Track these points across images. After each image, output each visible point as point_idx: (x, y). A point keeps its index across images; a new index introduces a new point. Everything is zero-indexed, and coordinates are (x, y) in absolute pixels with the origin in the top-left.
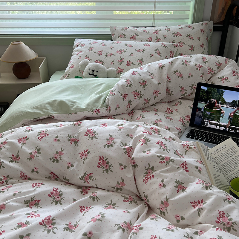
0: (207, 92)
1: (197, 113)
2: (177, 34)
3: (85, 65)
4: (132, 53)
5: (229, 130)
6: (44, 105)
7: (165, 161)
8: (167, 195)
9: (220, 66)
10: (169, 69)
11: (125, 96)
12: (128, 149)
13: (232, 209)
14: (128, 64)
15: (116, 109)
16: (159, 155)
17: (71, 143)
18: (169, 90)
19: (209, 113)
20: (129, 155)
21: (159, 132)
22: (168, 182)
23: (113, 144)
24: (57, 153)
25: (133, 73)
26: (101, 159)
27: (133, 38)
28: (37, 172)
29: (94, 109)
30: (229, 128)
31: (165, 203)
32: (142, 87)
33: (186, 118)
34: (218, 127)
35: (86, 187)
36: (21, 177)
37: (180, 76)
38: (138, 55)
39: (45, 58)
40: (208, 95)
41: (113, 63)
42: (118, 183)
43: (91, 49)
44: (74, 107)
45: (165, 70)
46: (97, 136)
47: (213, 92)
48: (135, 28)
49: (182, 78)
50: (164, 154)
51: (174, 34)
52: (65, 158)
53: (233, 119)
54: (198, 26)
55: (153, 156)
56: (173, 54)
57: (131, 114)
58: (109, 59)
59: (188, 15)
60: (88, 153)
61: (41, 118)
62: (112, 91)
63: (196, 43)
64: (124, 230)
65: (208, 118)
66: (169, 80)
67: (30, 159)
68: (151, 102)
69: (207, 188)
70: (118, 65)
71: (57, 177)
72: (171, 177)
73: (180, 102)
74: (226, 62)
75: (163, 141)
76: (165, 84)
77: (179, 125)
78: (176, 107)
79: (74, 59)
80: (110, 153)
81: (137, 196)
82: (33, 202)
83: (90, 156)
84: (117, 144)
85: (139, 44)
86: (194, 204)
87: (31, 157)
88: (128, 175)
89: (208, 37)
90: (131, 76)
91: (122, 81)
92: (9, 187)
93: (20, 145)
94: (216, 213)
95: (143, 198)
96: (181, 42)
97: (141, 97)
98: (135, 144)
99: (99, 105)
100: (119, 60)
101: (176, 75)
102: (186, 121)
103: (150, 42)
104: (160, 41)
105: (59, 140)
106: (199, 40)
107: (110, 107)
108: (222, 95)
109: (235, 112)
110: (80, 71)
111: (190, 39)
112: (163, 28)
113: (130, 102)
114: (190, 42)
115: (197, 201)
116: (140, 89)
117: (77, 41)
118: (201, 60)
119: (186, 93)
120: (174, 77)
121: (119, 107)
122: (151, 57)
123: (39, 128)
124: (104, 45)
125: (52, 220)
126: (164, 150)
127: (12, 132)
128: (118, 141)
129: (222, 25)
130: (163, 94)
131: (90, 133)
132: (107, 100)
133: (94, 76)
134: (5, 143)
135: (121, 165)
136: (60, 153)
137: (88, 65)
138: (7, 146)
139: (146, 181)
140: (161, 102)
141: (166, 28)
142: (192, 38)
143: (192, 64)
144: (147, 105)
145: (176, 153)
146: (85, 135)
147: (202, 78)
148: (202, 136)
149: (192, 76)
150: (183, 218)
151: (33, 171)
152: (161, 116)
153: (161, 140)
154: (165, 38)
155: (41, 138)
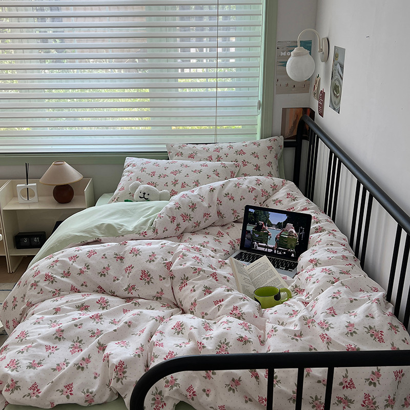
0: (255, 214)
1: (247, 235)
2: (241, 152)
3: (136, 187)
4: (187, 174)
5: (276, 252)
6: (92, 228)
7: (196, 271)
8: (196, 297)
9: (275, 188)
10: (220, 192)
11: (173, 219)
12: (168, 263)
13: (244, 305)
14: (183, 186)
15: (164, 231)
16: (193, 267)
17: (117, 260)
18: (221, 213)
19: (257, 236)
20: (168, 268)
21: (201, 250)
22: (198, 288)
23: (154, 259)
24: (104, 268)
25: (183, 196)
26: (143, 272)
27: (191, 156)
28: (86, 286)
29: (141, 232)
30: (277, 250)
31: (194, 304)
32: (191, 210)
33: (237, 241)
34: (266, 249)
35: (129, 298)
36: (71, 290)
37: (232, 198)
38: (194, 177)
39: (91, 179)
40: (255, 218)
41: (166, 185)
42: (158, 293)
43: (143, 170)
44: (121, 230)
45: (216, 193)
46: (140, 253)
47: (260, 214)
48: (194, 145)
49: (234, 200)
50: (198, 266)
51: (237, 152)
52: (112, 273)
53: (280, 241)
54: (266, 142)
55: (188, 268)
56: (234, 175)
57: (180, 238)
58: (163, 181)
59: (256, 129)
60: (132, 268)
61: (89, 241)
62: (161, 214)
63: (261, 162)
64: (157, 320)
65: (256, 240)
66: (220, 203)
67: (80, 274)
68: (202, 225)
69: (228, 291)
70: (171, 187)
71: (104, 291)
72: (200, 284)
73: (233, 226)
74: (283, 185)
75: (200, 257)
76: (215, 207)
77: (228, 248)
78: (227, 231)
79: (124, 180)
80: (152, 267)
81: (175, 304)
82: (83, 307)
83: (133, 271)
84: (158, 259)
85: (195, 164)
86: (216, 303)
87: (81, 272)
88: (167, 284)
89: (277, 154)
90: (180, 199)
91: (170, 204)
92: (61, 298)
93: (71, 262)
94: (231, 307)
95: (179, 304)
96: (244, 161)
97: (190, 220)
98: (174, 260)
99: (146, 228)
100: (174, 181)
101: (227, 198)
102: (236, 245)
103: (210, 161)
104: (221, 159)
105: (106, 258)
106: (265, 158)
107: (157, 230)
108: (268, 217)
109: (280, 234)
110: (130, 194)
111: (255, 157)
112: (225, 145)
113: (178, 225)
114: (255, 161)
115: (218, 300)
116: (190, 212)
117: (129, 160)
118: (255, 182)
119: (238, 216)
120: (225, 200)
121: (167, 230)
122: (208, 178)
123: (87, 248)
124: (158, 165)
125: (100, 316)
126: (198, 263)
127: (63, 252)
128: (159, 257)
129: (295, 140)
130: (214, 217)
131: (135, 251)
132: (154, 223)
133: (145, 199)
134: (57, 261)
135: (160, 276)
136: (107, 269)
137: (139, 188)
138: (58, 264)
139: (181, 288)
140: (213, 225)
141: (228, 145)
142: (257, 156)
143: (244, 186)
144: (197, 228)
145: (210, 266)
146: (130, 253)
147: (255, 200)
148: (249, 258)
149: (244, 199)
150: (206, 314)
151: (82, 285)
152: (210, 238)
153: (198, 255)
154: (227, 156)
155: (89, 256)
